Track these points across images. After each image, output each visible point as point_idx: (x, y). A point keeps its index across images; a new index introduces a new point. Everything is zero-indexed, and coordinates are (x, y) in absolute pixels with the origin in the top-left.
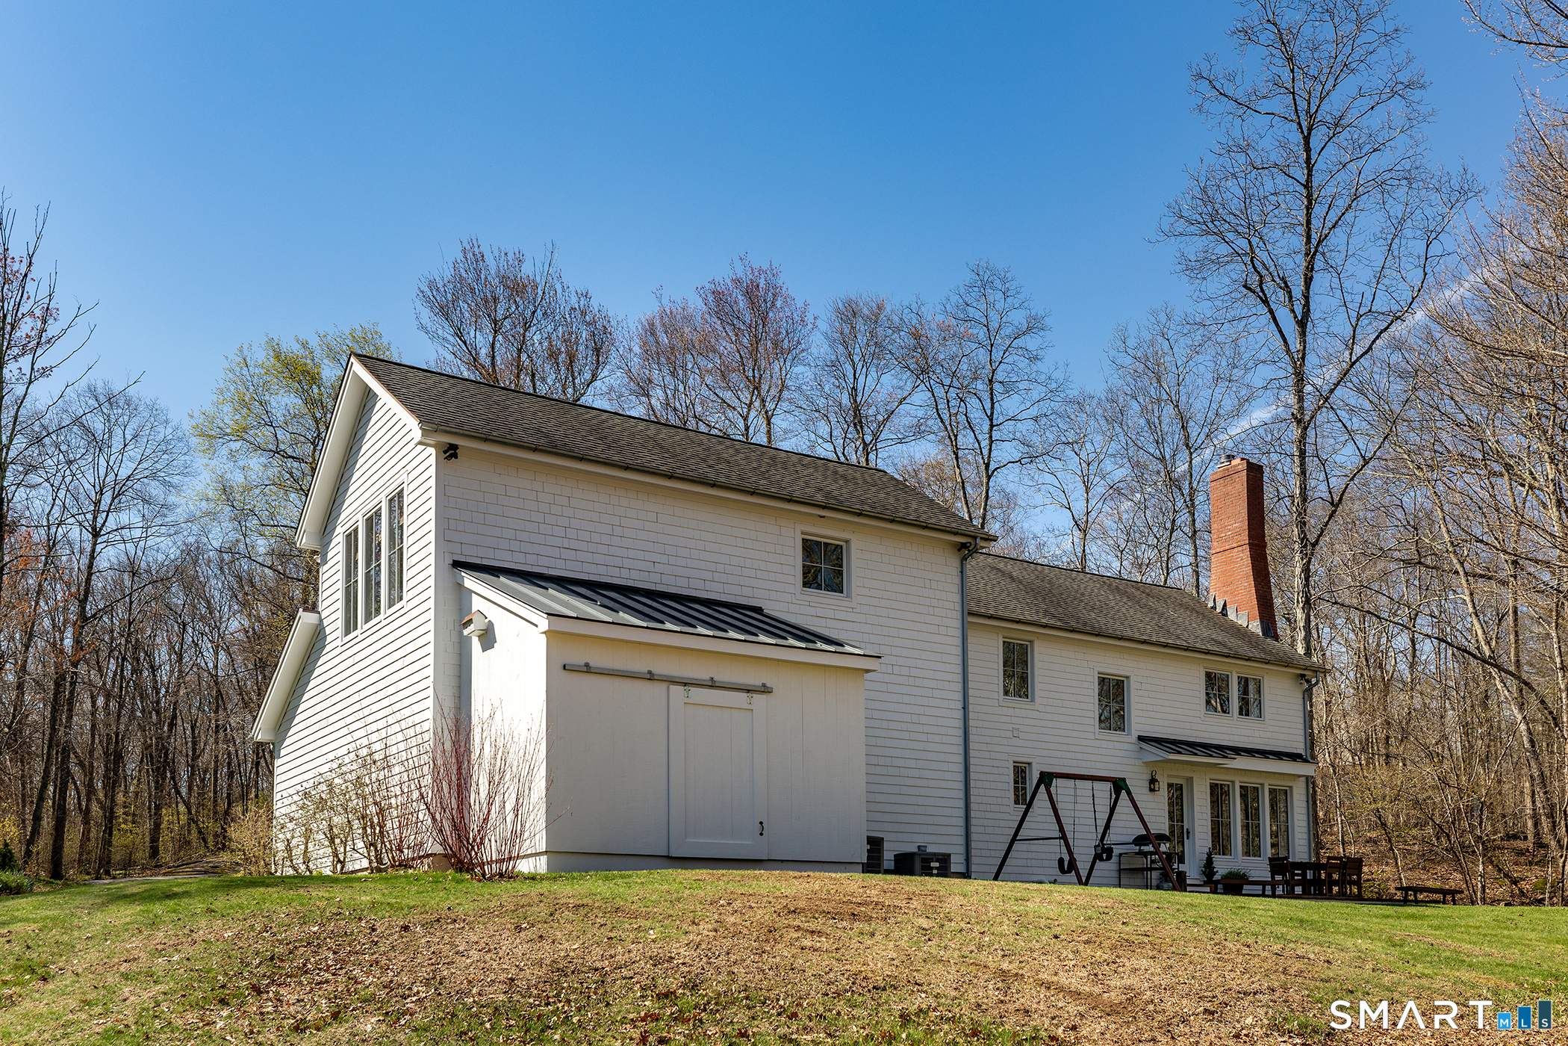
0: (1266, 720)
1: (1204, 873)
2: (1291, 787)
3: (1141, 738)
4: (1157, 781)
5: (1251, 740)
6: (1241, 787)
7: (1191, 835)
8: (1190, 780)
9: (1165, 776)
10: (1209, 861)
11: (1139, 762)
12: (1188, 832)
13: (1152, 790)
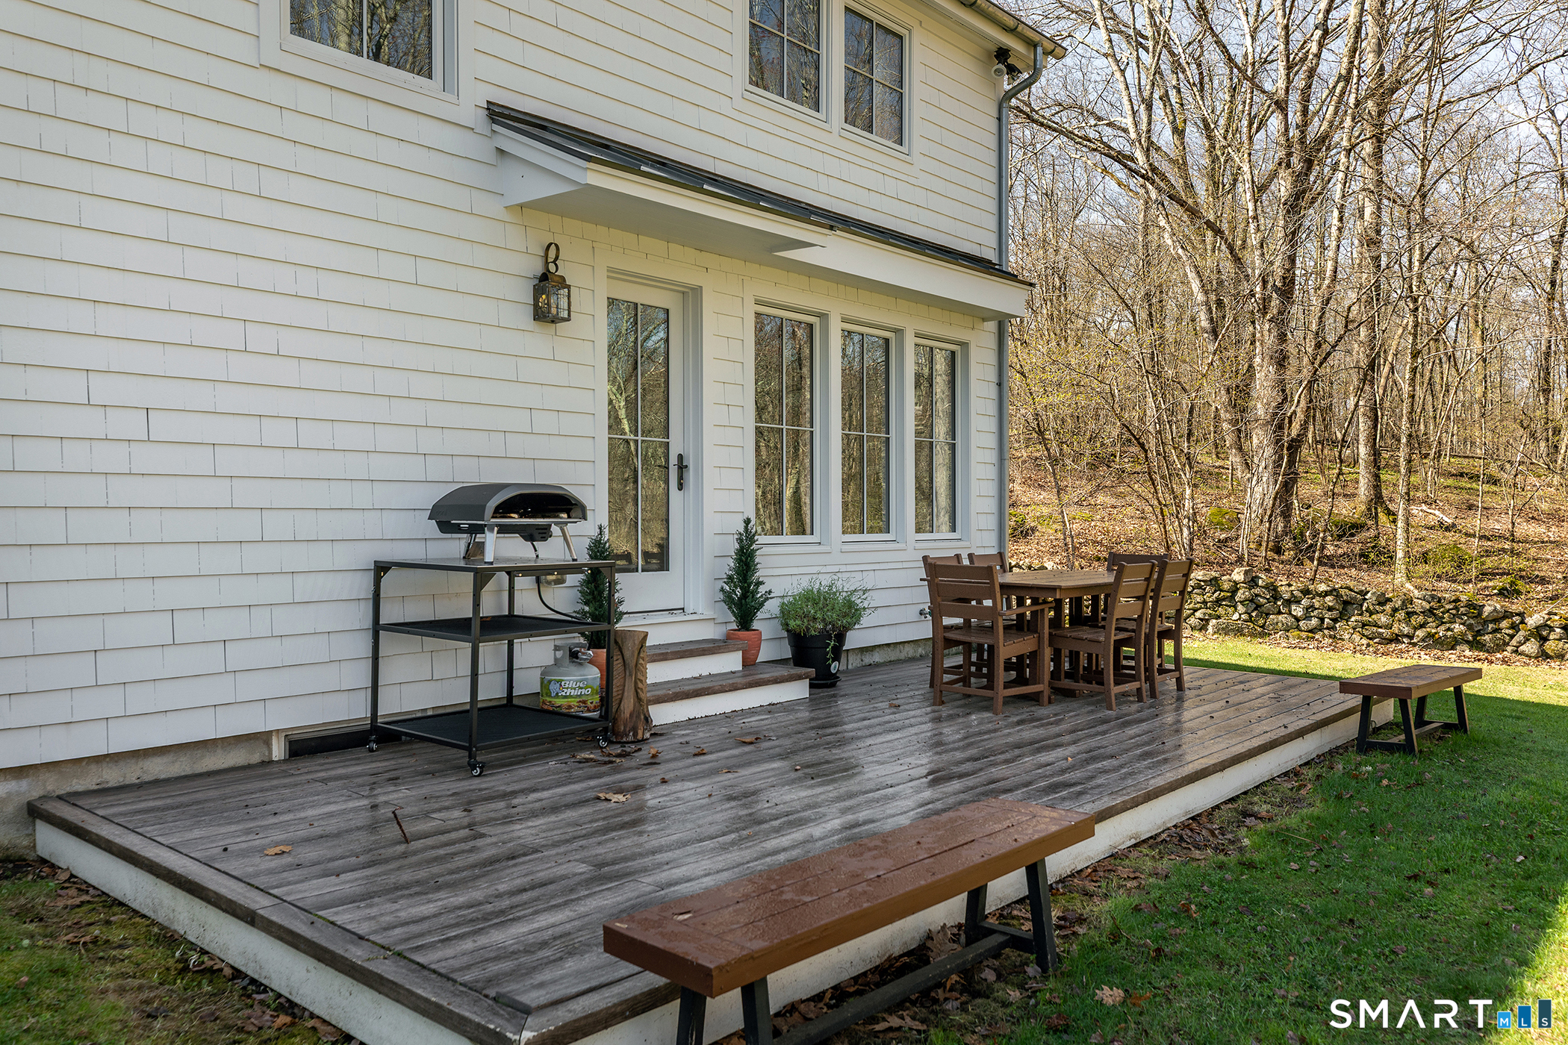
0: (915, 152)
1: (728, 600)
2: (964, 345)
3: (498, 115)
4: (562, 283)
5: (875, 201)
6: (848, 334)
7: (690, 476)
8: (692, 296)
9: (602, 273)
10: (745, 560)
11: (495, 208)
12: (682, 467)
13: (542, 315)
